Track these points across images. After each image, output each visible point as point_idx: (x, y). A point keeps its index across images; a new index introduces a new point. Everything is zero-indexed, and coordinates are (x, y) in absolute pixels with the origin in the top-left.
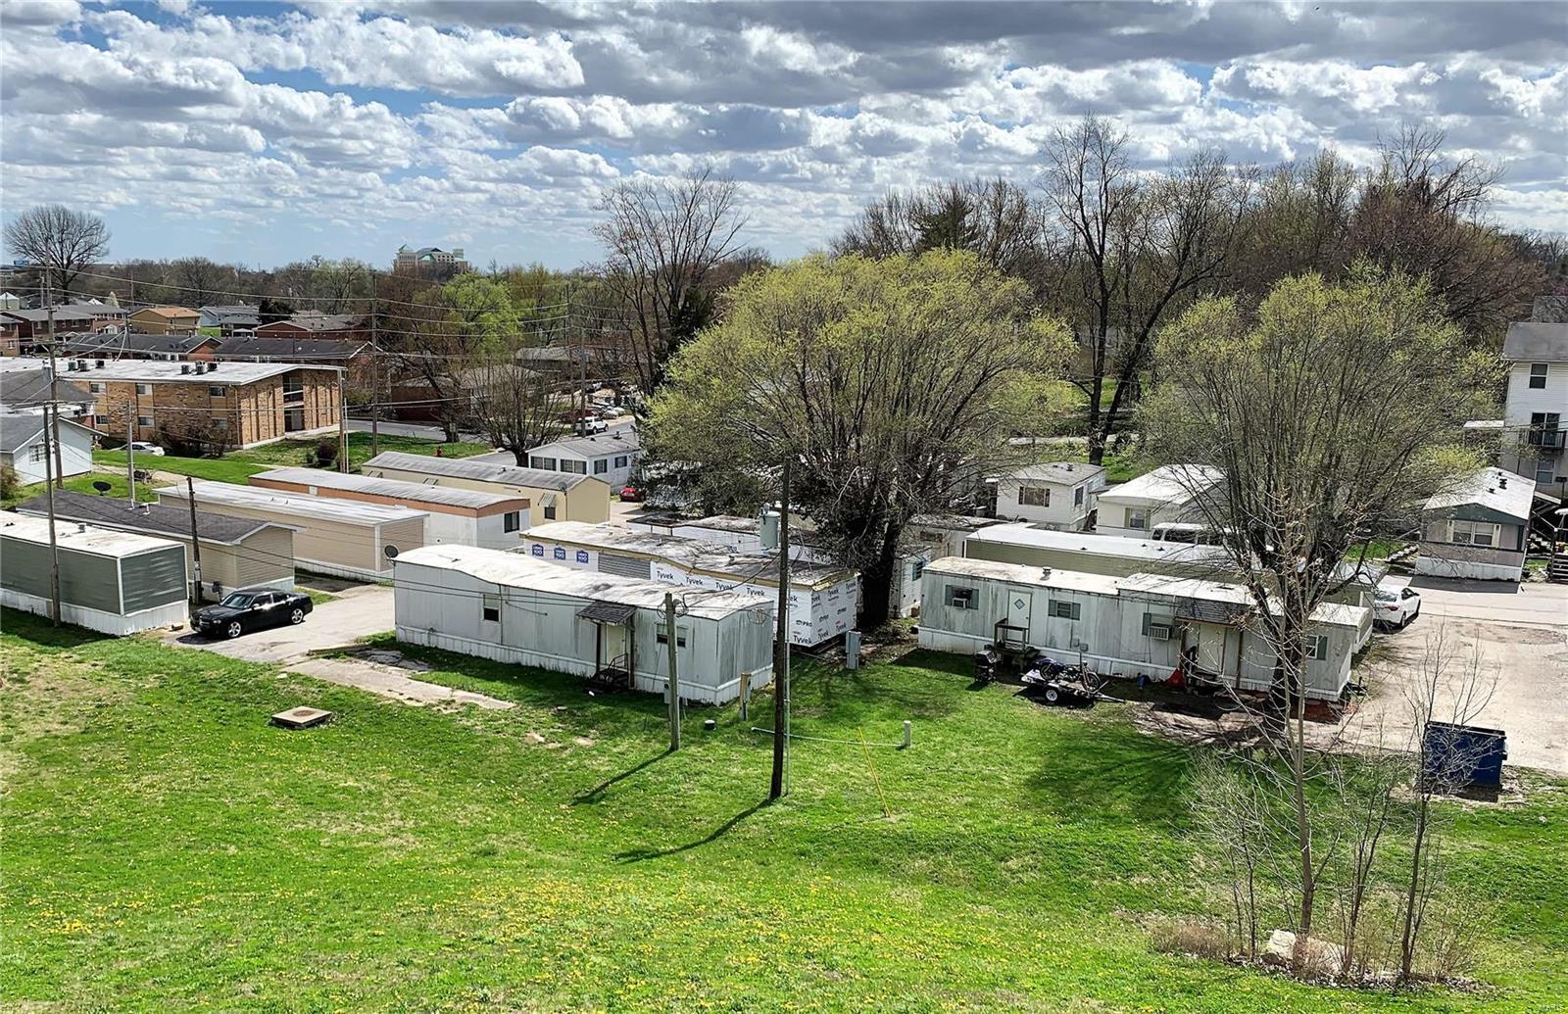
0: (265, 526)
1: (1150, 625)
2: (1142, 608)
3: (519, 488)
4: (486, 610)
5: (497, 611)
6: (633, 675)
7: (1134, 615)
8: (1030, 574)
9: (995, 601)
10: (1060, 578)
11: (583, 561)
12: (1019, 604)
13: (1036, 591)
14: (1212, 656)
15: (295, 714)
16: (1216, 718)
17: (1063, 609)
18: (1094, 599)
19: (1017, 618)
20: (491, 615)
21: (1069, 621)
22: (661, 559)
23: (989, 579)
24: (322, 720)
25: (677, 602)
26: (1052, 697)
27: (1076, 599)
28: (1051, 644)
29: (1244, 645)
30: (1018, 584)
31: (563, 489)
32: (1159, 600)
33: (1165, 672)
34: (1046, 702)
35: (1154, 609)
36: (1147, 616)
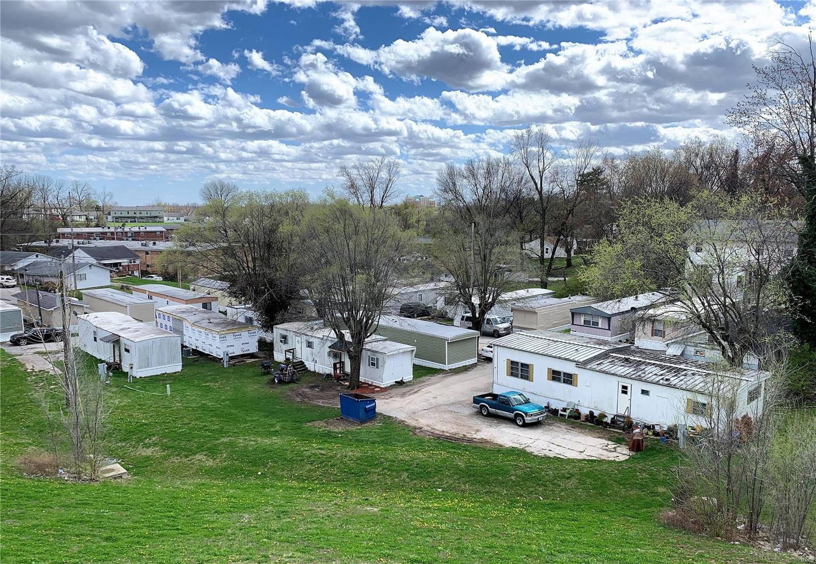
5: (96, 338)
11: (169, 321)
12: (298, 341)
14: (349, 365)
17: (310, 345)
18: (317, 340)
19: (298, 348)
21: (311, 349)
23: (290, 331)
27: (313, 340)
30: (298, 333)
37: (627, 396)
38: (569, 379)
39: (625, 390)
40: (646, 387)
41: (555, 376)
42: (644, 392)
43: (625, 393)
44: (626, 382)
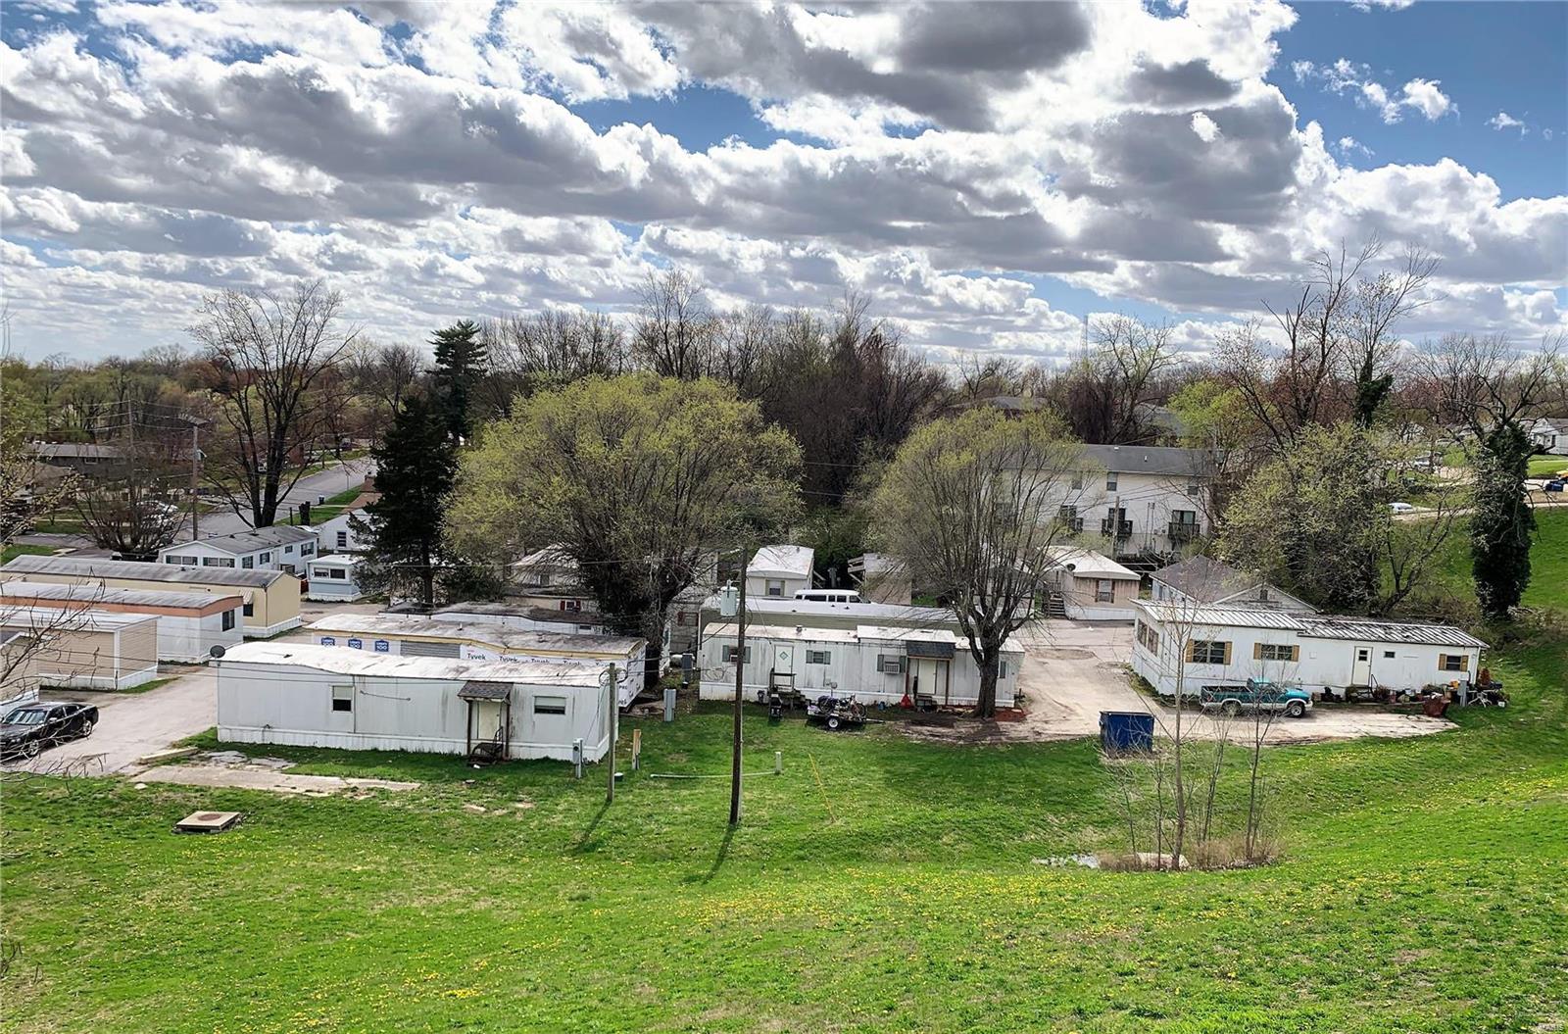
0: (15, 637)
1: (883, 665)
2: (877, 651)
3: (209, 587)
4: (335, 701)
5: (349, 702)
6: (507, 746)
7: (870, 658)
8: (788, 633)
9: (764, 655)
10: (808, 633)
11: (383, 650)
12: (784, 655)
13: (796, 644)
14: (929, 681)
15: (202, 818)
16: (952, 727)
17: (818, 658)
18: (841, 646)
19: (782, 667)
20: (342, 705)
21: (822, 665)
22: (471, 642)
23: (759, 638)
24: (231, 822)
25: (619, 670)
26: (833, 724)
27: (828, 648)
28: (809, 685)
29: (951, 674)
30: (783, 640)
31: (264, 586)
32: (887, 643)
33: (896, 698)
34: (829, 729)
35: (886, 651)
36: (881, 656)
37: (1368, 663)
38: (1286, 653)
39: (1363, 655)
40: (1390, 648)
41: (1266, 651)
42: (1390, 655)
43: (1365, 659)
44: (1364, 647)
